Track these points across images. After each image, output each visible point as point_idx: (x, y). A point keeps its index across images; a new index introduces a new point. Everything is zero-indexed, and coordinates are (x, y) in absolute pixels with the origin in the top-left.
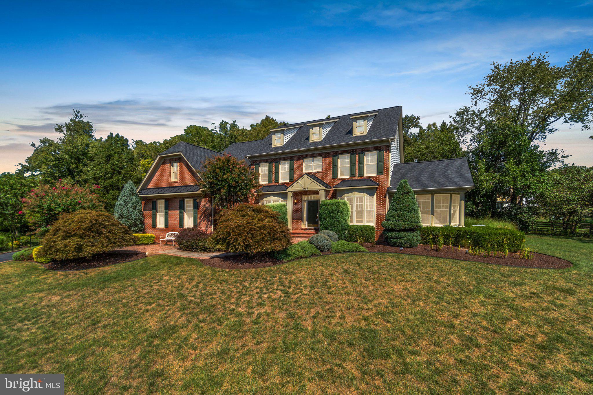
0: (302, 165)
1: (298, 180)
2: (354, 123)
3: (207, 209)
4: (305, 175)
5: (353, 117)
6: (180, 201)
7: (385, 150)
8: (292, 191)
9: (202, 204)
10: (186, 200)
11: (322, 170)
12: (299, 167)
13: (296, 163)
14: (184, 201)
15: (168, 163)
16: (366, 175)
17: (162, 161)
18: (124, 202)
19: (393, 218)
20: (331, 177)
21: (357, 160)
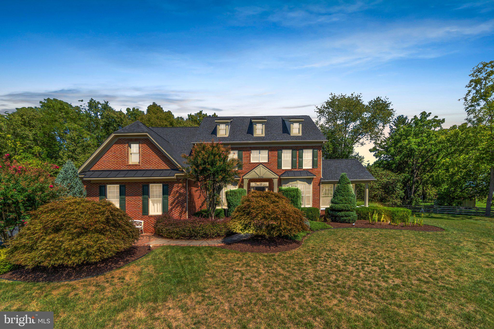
0: (250, 156)
1: (254, 169)
2: (291, 125)
3: (181, 195)
4: (261, 165)
5: (291, 120)
6: (143, 186)
7: (318, 149)
8: (248, 179)
9: (175, 189)
10: (151, 185)
11: (268, 161)
12: (247, 157)
13: (244, 154)
14: (148, 186)
15: (125, 143)
16: (304, 168)
17: (116, 140)
18: (68, 186)
19: (342, 201)
20: (276, 167)
21: (298, 155)
